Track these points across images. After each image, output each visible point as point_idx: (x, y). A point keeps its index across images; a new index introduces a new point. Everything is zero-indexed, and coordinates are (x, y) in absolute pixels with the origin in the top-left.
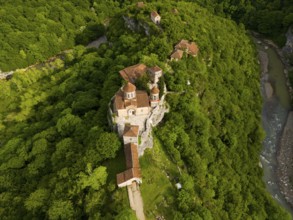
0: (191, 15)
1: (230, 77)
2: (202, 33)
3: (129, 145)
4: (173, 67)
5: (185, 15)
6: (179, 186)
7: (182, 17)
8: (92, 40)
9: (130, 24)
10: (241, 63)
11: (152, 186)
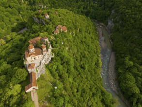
0: (64, 14)
1: (84, 40)
2: (69, 22)
3: (32, 73)
4: (55, 37)
5: (61, 14)
6: (56, 88)
7: (59, 15)
8: (21, 29)
9: (36, 20)
10: (89, 33)
11: (43, 90)
